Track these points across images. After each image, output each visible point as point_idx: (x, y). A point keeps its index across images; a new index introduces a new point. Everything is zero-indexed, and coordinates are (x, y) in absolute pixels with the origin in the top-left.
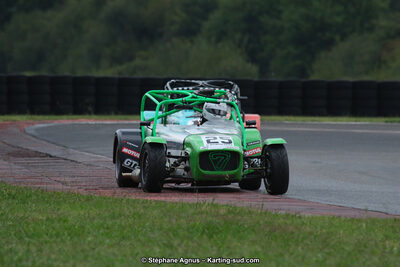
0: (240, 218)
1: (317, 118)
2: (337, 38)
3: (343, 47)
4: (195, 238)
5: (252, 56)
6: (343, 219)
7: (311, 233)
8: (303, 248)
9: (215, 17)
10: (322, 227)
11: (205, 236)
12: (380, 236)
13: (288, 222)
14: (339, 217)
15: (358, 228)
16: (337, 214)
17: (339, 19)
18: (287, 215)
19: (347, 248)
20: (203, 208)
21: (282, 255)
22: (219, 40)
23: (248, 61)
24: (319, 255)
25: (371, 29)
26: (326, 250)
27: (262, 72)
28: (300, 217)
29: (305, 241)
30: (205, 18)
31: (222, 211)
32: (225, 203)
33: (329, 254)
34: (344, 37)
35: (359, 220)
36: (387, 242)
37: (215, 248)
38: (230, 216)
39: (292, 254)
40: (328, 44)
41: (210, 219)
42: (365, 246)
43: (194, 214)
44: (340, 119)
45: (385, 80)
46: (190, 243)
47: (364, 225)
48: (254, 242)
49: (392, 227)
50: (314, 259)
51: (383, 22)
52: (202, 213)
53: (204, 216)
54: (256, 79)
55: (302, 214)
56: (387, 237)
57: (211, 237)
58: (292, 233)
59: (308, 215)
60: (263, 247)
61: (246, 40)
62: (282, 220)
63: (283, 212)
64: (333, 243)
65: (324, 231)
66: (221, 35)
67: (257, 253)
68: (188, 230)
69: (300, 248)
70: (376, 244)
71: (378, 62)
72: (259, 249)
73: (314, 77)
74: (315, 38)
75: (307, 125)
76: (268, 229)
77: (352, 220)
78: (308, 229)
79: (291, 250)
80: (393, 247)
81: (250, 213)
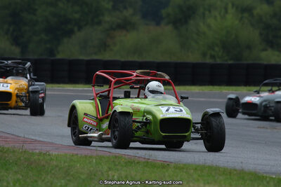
0: (6, 155)
1: (61, 85)
2: (76, 29)
3: (79, 35)
5: (16, 41)
6: (79, 155)
7: (57, 166)
8: (51, 177)
10: (65, 162)
12: (105, 168)
13: (41, 158)
14: (77, 154)
15: (90, 163)
16: (76, 152)
17: (77, 16)
18: (40, 153)
19: (83, 177)
21: (36, 181)
23: (12, 45)
24: (63, 181)
25: (99, 23)
26: (68, 178)
27: (23, 52)
28: (49, 155)
29: (53, 172)
33: (69, 181)
34: (80, 28)
35: (91, 157)
36: (110, 172)
39: (43, 181)
40: (70, 33)
42: (95, 175)
44: (77, 85)
45: (109, 59)
47: (94, 160)
48: (16, 172)
49: (114, 161)
50: (59, 184)
51: (107, 18)
55: (51, 153)
56: (110, 169)
58: (44, 166)
59: (54, 153)
60: (23, 176)
61: (11, 29)
62: (36, 157)
63: (37, 151)
64: (72, 173)
65: (66, 164)
67: (18, 180)
69: (49, 176)
70: (102, 173)
71: (104, 46)
72: (21, 177)
73: (59, 56)
74: (60, 29)
75: (54, 90)
76: (27, 163)
77: (86, 156)
78: (55, 163)
79: (43, 178)
80: (114, 176)
81: (14, 151)
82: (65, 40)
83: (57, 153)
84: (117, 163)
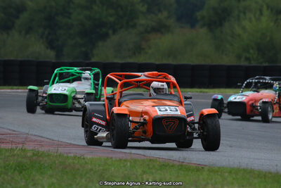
0: (41, 159)
2: (110, 32)
3: (115, 38)
4: (9, 174)
5: (51, 45)
6: (114, 159)
7: (91, 170)
8: (85, 180)
9: (24, 16)
10: (99, 165)
11: (16, 172)
12: (140, 171)
13: (76, 162)
14: (111, 158)
15: (124, 166)
16: (110, 156)
17: (112, 19)
18: (75, 157)
20: (15, 152)
21: (71, 185)
22: (27, 32)
23: (47, 48)
25: (134, 26)
27: (57, 56)
28: (84, 159)
29: (88, 175)
30: (18, 17)
31: (29, 154)
32: (31, 148)
34: (115, 31)
35: (125, 160)
36: (145, 176)
37: (23, 180)
38: (34, 158)
39: (78, 184)
40: (104, 37)
41: (20, 159)
43: (9, 156)
45: (144, 62)
46: (6, 177)
47: (129, 164)
48: (51, 176)
49: (148, 165)
51: (142, 21)
52: (14, 156)
53: (16, 157)
54: (54, 61)
55: (85, 156)
56: (144, 172)
57: (21, 172)
58: (78, 169)
59: (89, 157)
60: (57, 180)
61: (46, 33)
62: (71, 161)
63: (72, 155)
64: (106, 176)
65: (101, 168)
66: (29, 30)
67: (53, 184)
68: (5, 167)
69: (83, 180)
70: (137, 176)
71: (139, 49)
72: (55, 181)
73: (94, 60)
74: (95, 33)
76: (61, 167)
77: (120, 160)
78: (90, 167)
79: (77, 181)
81: (49, 155)
82: (100, 44)
83: (91, 157)
84: (151, 166)
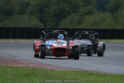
0: (36, 71)
2: (68, 15)
3: (69, 18)
4: (22, 78)
5: (41, 20)
6: (68, 71)
7: (58, 76)
9: (30, 8)
10: (61, 74)
11: (25, 77)
12: (79, 76)
13: (51, 72)
14: (67, 71)
15: (73, 74)
16: (67, 70)
17: (68, 9)
18: (51, 70)
20: (25, 68)
22: (31, 15)
23: (40, 22)
25: (78, 12)
27: (44, 25)
28: (55, 71)
30: (27, 9)
31: (31, 69)
32: (32, 66)
34: (69, 14)
35: (73, 72)
36: (81, 78)
37: (28, 81)
38: (33, 71)
40: (65, 17)
41: (27, 71)
43: (22, 70)
45: (82, 28)
46: (20, 79)
48: (40, 79)
49: (83, 74)
51: (81, 10)
52: (24, 70)
54: (42, 28)
55: (55, 70)
56: (81, 77)
57: (27, 77)
58: (52, 76)
61: (39, 15)
62: (49, 72)
63: (50, 69)
65: (62, 75)
67: (41, 82)
68: (20, 75)
71: (80, 22)
74: (61, 15)
76: (45, 75)
77: (71, 71)
78: (57, 74)
80: (83, 80)
81: (39, 69)
82: (63, 20)
83: (58, 70)
